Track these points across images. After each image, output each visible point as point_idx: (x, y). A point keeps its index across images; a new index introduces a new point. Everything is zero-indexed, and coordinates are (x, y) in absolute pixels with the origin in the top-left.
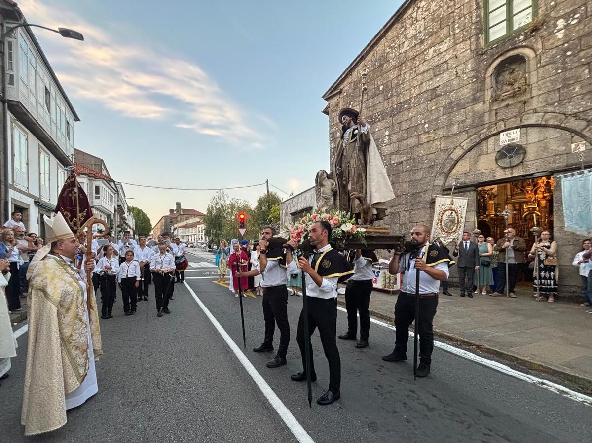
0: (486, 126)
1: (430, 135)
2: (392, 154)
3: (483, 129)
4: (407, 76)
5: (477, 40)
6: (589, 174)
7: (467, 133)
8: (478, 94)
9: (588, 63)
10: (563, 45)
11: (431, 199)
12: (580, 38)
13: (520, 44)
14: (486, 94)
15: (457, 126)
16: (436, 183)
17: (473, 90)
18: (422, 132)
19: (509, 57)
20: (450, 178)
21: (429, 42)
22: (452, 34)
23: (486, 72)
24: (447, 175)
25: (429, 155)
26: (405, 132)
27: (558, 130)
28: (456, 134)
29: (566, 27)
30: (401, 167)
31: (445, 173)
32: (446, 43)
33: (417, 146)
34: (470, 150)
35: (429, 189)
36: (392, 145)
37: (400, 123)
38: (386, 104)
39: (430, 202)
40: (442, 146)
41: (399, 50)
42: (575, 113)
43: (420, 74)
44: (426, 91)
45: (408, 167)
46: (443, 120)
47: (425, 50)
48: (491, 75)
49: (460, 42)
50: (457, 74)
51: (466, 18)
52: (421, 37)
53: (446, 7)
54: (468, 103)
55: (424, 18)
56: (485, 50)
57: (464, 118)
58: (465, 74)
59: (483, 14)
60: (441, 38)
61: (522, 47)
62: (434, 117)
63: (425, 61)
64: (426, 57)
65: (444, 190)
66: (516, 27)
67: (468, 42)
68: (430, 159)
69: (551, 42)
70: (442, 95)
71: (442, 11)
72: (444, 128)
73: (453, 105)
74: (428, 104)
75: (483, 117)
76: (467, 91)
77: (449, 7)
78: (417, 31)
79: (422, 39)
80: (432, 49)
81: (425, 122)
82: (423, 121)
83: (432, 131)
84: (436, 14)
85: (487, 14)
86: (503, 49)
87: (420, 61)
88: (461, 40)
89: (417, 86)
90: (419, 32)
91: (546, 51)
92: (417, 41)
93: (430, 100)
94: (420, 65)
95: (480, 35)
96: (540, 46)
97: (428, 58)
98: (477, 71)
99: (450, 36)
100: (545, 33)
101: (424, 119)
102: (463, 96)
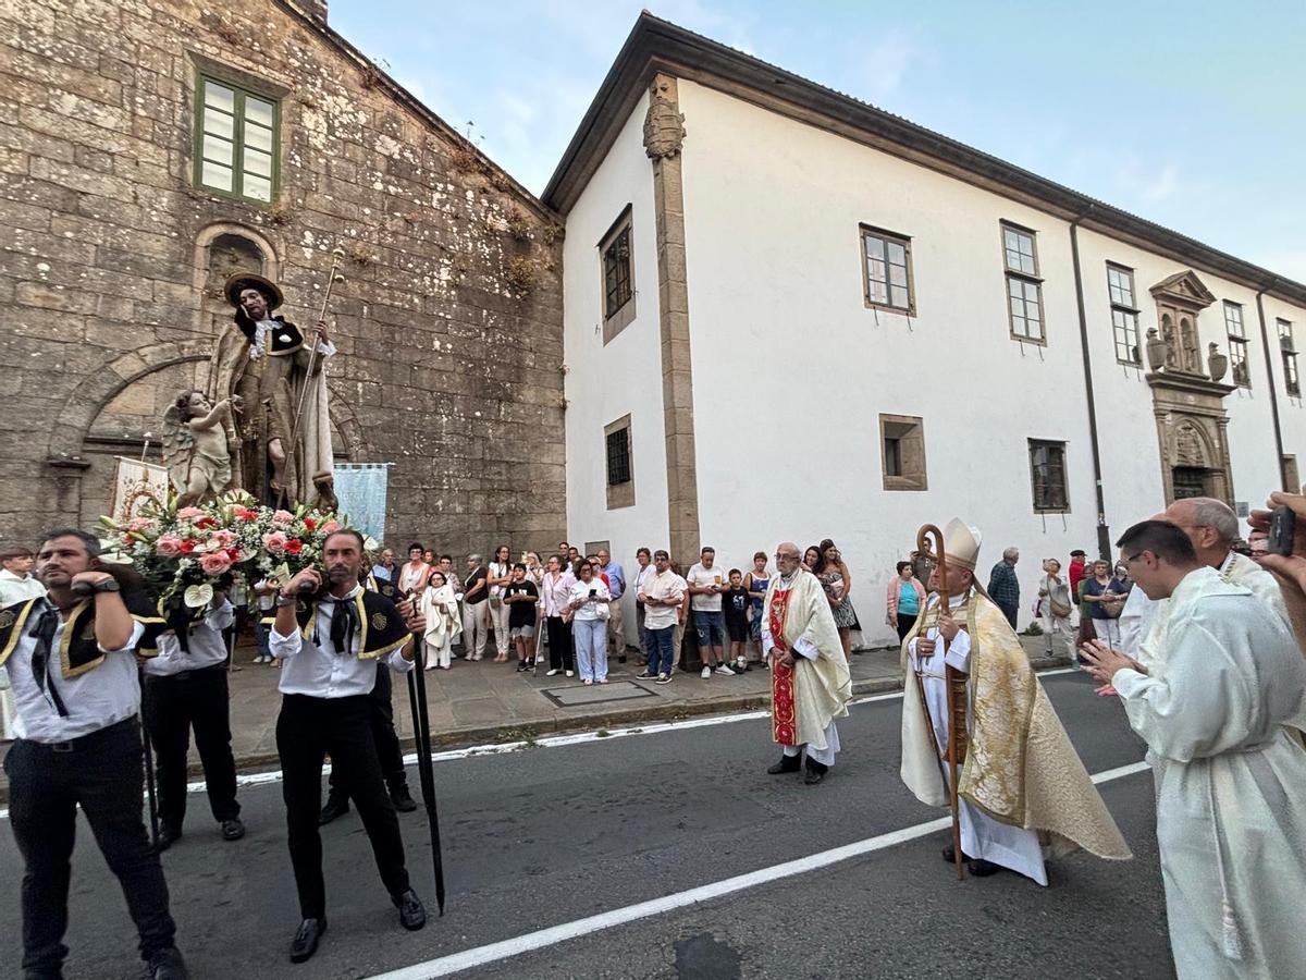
0: (195, 336)
1: (52, 295)
3: (187, 339)
5: (183, 163)
7: (155, 331)
8: (181, 266)
9: (335, 314)
10: (311, 269)
11: (44, 454)
13: (257, 228)
14: (195, 275)
15: (132, 306)
16: (66, 417)
17: (173, 253)
18: (28, 277)
19: (238, 236)
20: (104, 417)
21: (66, 76)
22: (128, 108)
23: (198, 232)
24: (99, 408)
25: (49, 344)
28: (127, 324)
29: (315, 247)
31: (95, 402)
32: (112, 114)
33: (9, 305)
34: (158, 369)
35: (41, 430)
39: (42, 463)
40: (89, 335)
43: (32, 130)
44: (48, 183)
46: (94, 277)
47: (55, 87)
48: (206, 247)
49: (147, 141)
50: (136, 198)
51: (161, 103)
52: (42, 46)
53: (115, 40)
54: (159, 272)
55: (54, 11)
56: (200, 194)
57: (148, 298)
58: (156, 210)
59: (192, 123)
60: (100, 95)
61: (259, 233)
62: (69, 257)
63: (49, 109)
64: (52, 102)
65: (87, 441)
66: (247, 192)
67: (164, 152)
68: (48, 353)
69: (296, 255)
70: (95, 219)
71: (106, 40)
72: (98, 296)
73: (123, 257)
74: (52, 217)
75: (190, 316)
76: (157, 246)
77: (122, 47)
78: (28, 20)
79: (42, 51)
80: (74, 99)
81: (38, 256)
82: (33, 249)
83: (61, 287)
84: (88, 32)
85: (200, 132)
86: (229, 214)
87: (34, 99)
88: (149, 137)
89: (17, 151)
90: (35, 29)
91: (289, 263)
92: (28, 45)
93: (59, 211)
94: (33, 109)
95: (187, 159)
96: (282, 251)
97: (58, 109)
98: (180, 223)
99: (121, 106)
100: (290, 236)
101: (36, 246)
102: (148, 251)
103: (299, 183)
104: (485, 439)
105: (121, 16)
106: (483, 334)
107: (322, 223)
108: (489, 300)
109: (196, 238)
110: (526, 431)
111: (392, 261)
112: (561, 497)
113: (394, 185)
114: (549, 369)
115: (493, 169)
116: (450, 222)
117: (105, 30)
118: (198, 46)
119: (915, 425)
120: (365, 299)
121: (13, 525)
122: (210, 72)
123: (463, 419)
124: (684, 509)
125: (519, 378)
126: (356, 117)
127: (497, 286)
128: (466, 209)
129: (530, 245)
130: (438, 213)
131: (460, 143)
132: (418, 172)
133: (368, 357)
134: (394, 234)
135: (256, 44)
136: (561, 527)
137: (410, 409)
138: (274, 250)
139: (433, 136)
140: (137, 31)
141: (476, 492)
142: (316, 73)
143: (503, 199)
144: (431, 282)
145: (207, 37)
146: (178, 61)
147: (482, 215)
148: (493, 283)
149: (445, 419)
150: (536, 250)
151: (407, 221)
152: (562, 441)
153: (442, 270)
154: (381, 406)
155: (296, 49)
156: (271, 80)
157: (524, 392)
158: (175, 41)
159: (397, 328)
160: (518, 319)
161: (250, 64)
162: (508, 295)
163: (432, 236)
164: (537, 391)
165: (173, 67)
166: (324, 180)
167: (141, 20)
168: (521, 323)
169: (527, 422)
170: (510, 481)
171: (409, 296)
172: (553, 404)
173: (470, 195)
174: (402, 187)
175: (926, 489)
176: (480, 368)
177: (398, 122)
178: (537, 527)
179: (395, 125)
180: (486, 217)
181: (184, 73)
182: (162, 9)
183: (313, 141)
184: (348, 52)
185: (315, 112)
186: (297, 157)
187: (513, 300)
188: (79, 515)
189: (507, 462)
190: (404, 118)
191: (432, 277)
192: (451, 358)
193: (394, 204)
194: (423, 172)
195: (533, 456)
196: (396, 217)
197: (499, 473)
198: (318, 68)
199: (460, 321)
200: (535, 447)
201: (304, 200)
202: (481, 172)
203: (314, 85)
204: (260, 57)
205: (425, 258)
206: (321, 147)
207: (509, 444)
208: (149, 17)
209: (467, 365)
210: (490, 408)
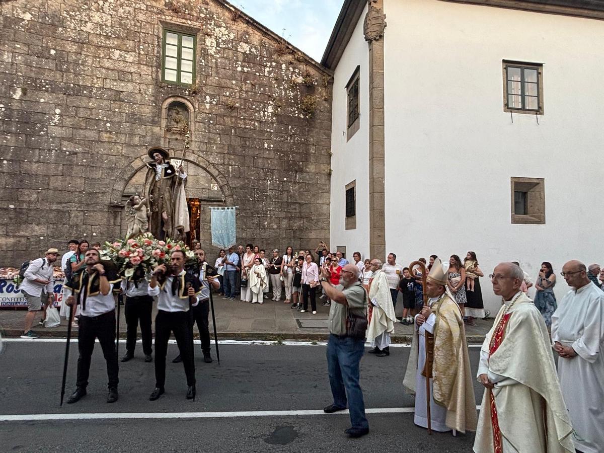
1: (112, 136)
2: (63, 139)
4: (90, 61)
5: (157, 72)
6: (228, 210)
8: (156, 118)
9: (220, 134)
10: (209, 114)
11: (109, 202)
12: (217, 115)
13: (186, 97)
14: (162, 121)
15: (138, 138)
16: (116, 187)
17: (153, 113)
18: (104, 129)
19: (179, 102)
20: (129, 186)
21: (116, 43)
22: (137, 51)
23: (163, 102)
24: (127, 182)
25: (110, 156)
26: (83, 120)
27: (205, 171)
28: (137, 146)
29: (211, 103)
30: (75, 159)
31: (126, 180)
32: (132, 56)
33: (97, 142)
35: (108, 192)
36: (64, 129)
37: (77, 107)
38: (58, 76)
39: (109, 206)
40: (123, 152)
41: (81, 26)
42: (214, 164)
43: (105, 68)
44: (110, 89)
45: (84, 161)
46: (125, 127)
47: (112, 48)
48: (166, 108)
49: (144, 65)
50: (140, 90)
51: (149, 46)
52: (107, 32)
53: (133, 23)
54: (148, 122)
55: (111, 15)
56: (163, 84)
57: (144, 134)
58: (147, 95)
59: (161, 53)
60: (127, 48)
61: (187, 99)
62: (117, 119)
63: (110, 58)
64: (111, 55)
65: (123, 196)
66: (183, 81)
67: (150, 68)
68: (110, 161)
69: (203, 107)
70: (126, 102)
71: (129, 23)
72: (126, 135)
73: (135, 117)
74: (111, 103)
75: (160, 140)
76: (148, 110)
77: (135, 25)
78: (102, 22)
79: (107, 34)
80: (118, 52)
81: (107, 121)
82: (105, 118)
83: (114, 133)
84: (123, 21)
85: (164, 56)
86: (175, 92)
87: (105, 55)
88: (145, 63)
89: (100, 78)
90: (105, 25)
91: (200, 112)
92: (103, 32)
93: (114, 101)
94: (105, 59)
95: (159, 70)
96: (197, 106)
97: (113, 58)
98: (156, 99)
99: (135, 51)
100: (200, 99)
101: (105, 116)
102: (144, 113)
103: (204, 73)
104: (288, 192)
105: (135, 12)
106: (289, 138)
107: (214, 91)
108: (292, 120)
109: (162, 105)
110: (309, 187)
111: (245, 106)
112: (327, 221)
113: (247, 67)
114: (323, 153)
115: (295, 51)
116: (274, 82)
117: (129, 19)
118: (163, 17)
119: (538, 183)
120: (233, 125)
121: (99, 230)
122: (169, 28)
123: (278, 182)
124: (377, 233)
125: (306, 160)
126: (229, 36)
127: (297, 112)
128: (281, 74)
129: (314, 88)
130: (268, 78)
131: (279, 40)
132: (258, 59)
133: (234, 154)
134: (246, 92)
135: (187, 11)
136: (326, 237)
137: (253, 178)
138: (193, 106)
139: (266, 38)
140: (141, 17)
141: (284, 218)
142: (212, 18)
143: (301, 66)
144: (264, 114)
145: (167, 13)
146: (156, 26)
147: (290, 76)
148: (294, 111)
149: (269, 182)
150: (318, 90)
151: (252, 84)
152: (329, 191)
153: (269, 107)
154: (240, 177)
155: (203, 9)
156: (192, 26)
157: (309, 166)
158: (155, 17)
159: (247, 139)
160: (307, 129)
161: (184, 21)
162: (302, 117)
163: (265, 90)
164: (316, 166)
165: (154, 30)
166: (215, 70)
167: (142, 11)
168: (308, 131)
169: (310, 182)
170: (300, 212)
171: (253, 122)
172: (324, 172)
173: (284, 66)
174: (251, 68)
175: (544, 223)
176: (287, 156)
177: (249, 35)
178: (314, 237)
179: (247, 36)
180: (292, 77)
181: (158, 31)
182: (150, 4)
183: (210, 51)
184: (226, 5)
185: (211, 37)
186: (203, 61)
187: (305, 119)
188: (121, 227)
189: (299, 203)
190: (251, 32)
191: (264, 111)
192: (273, 152)
193: (246, 77)
194: (261, 58)
195: (313, 199)
196: (248, 83)
197: (295, 209)
198: (213, 16)
199: (278, 132)
200: (314, 195)
201: (206, 81)
202: (289, 53)
203: (211, 24)
204: (188, 17)
205: (261, 102)
206: (213, 54)
207: (301, 194)
208: (145, 9)
209: (280, 155)
210: (291, 175)
